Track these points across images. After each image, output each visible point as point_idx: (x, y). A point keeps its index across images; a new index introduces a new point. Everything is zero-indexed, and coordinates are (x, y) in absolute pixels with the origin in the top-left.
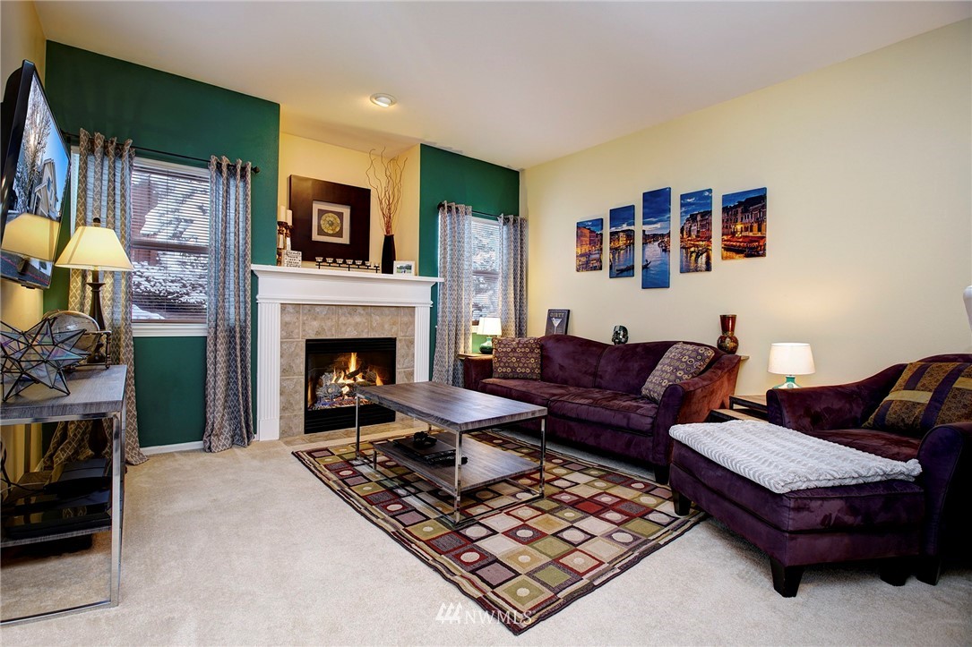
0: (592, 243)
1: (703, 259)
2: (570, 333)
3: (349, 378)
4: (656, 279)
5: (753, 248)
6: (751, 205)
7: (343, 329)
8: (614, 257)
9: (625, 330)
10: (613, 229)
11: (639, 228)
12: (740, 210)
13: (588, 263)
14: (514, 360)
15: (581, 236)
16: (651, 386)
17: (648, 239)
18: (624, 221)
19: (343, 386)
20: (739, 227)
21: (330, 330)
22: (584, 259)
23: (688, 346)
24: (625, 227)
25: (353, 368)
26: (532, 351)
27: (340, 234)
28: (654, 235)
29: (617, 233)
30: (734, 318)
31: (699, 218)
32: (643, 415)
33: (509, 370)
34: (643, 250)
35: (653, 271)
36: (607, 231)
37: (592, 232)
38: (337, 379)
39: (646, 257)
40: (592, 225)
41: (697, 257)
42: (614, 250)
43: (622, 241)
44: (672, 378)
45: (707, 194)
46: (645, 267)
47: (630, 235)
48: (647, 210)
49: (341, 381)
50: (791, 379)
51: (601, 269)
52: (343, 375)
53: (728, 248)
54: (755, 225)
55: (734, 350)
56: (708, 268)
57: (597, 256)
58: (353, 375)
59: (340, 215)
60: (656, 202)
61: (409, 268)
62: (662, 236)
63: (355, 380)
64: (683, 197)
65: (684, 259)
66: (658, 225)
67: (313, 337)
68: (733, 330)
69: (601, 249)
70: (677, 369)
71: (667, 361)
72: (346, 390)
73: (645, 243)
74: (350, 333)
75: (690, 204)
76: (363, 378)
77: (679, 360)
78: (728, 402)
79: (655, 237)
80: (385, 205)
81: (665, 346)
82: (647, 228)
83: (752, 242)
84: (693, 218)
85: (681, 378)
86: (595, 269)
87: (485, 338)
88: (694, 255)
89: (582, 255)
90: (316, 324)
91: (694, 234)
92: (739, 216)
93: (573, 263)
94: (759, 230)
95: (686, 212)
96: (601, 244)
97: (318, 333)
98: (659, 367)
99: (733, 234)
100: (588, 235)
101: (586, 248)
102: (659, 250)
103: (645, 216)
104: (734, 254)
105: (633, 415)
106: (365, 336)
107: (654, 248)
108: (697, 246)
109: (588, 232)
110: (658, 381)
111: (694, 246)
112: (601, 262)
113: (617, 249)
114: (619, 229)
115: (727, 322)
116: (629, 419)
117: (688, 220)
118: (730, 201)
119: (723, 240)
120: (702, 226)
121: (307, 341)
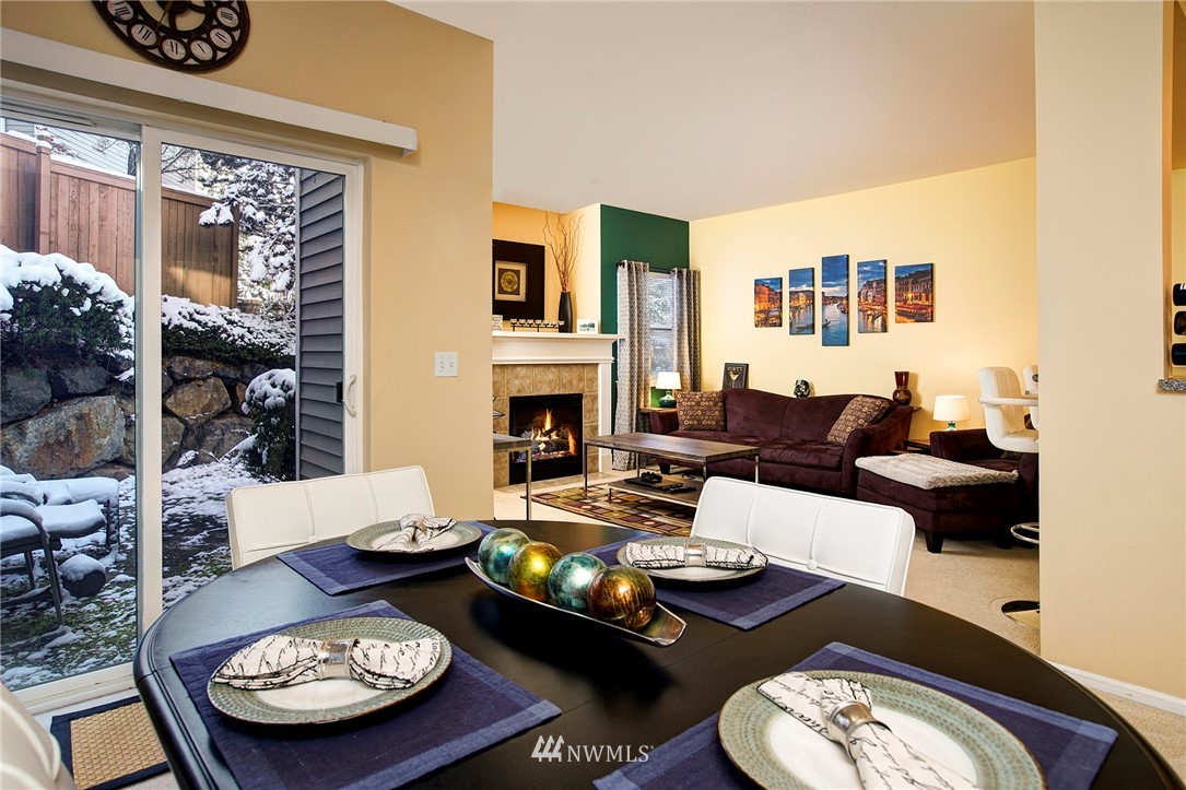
0: (770, 300)
1: (879, 322)
2: (751, 387)
3: (545, 436)
4: (836, 337)
5: (923, 314)
6: (920, 278)
7: (539, 385)
8: (794, 316)
9: (806, 383)
10: (793, 289)
11: (819, 289)
12: (910, 281)
13: (767, 319)
14: (699, 413)
15: (760, 293)
16: (836, 433)
17: (827, 300)
18: (803, 281)
19: (540, 443)
20: (910, 295)
21: (529, 388)
22: (762, 316)
23: (867, 399)
24: (804, 288)
25: (548, 426)
26: (715, 405)
27: (517, 292)
28: (834, 297)
29: (797, 292)
30: (907, 374)
31: (874, 285)
32: (832, 455)
33: (695, 422)
34: (823, 310)
35: (832, 329)
36: (786, 289)
37: (770, 290)
38: (535, 437)
39: (826, 317)
40: (771, 283)
41: (874, 319)
42: (794, 309)
43: (802, 301)
44: (855, 425)
45: (881, 264)
46: (825, 326)
47: (811, 296)
48: (826, 274)
49: (538, 438)
50: (953, 425)
51: (781, 325)
52: (539, 433)
53: (900, 313)
54: (924, 295)
55: (907, 401)
56: (884, 329)
57: (777, 313)
58: (548, 433)
59: (517, 273)
60: (836, 267)
61: (593, 326)
62: (841, 298)
63: (550, 437)
64: (860, 265)
65: (862, 321)
66: (837, 289)
67: (516, 395)
68: (906, 384)
69: (781, 307)
70: (858, 418)
71: (850, 412)
72: (542, 446)
73: (824, 304)
74: (545, 391)
75: (866, 272)
76: (557, 435)
77: (860, 410)
78: (902, 445)
79: (834, 299)
80: (561, 263)
81: (847, 399)
82: (826, 290)
83: (921, 309)
84: (869, 285)
85: (862, 425)
86: (774, 325)
87: (664, 392)
88: (871, 317)
89: (760, 312)
90: (517, 382)
91: (870, 299)
92: (910, 286)
93: (752, 319)
94: (927, 299)
95: (863, 279)
96: (781, 301)
97: (519, 391)
98: (842, 417)
99: (905, 301)
100: (767, 292)
101: (765, 305)
102: (838, 311)
103: (824, 279)
104: (906, 319)
105: (823, 455)
106: (557, 393)
107: (833, 310)
108: (873, 310)
109: (767, 290)
110: (842, 429)
111: (871, 309)
112: (781, 319)
113: (797, 308)
114: (799, 289)
115: (902, 378)
116: (820, 459)
117: (864, 286)
118: (902, 272)
119: (896, 306)
120: (878, 292)
121: (511, 398)
